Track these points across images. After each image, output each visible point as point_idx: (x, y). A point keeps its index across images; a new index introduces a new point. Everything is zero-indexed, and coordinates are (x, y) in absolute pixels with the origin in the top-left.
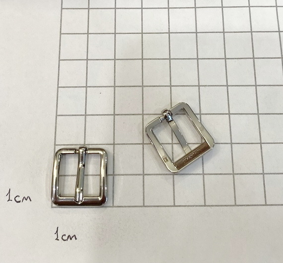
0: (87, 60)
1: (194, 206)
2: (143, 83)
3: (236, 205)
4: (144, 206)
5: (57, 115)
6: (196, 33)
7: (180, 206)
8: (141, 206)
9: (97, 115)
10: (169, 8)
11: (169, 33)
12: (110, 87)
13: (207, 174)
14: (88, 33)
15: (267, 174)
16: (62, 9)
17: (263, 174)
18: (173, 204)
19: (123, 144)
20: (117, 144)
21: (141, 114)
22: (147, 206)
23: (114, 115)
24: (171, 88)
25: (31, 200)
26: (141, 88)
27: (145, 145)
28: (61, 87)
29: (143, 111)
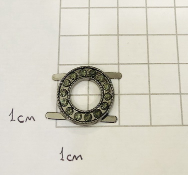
2: (146, 5)
4: (151, 125)
5: (60, 36)
8: (148, 126)
9: (101, 35)
12: (113, 8)
18: (181, 124)
19: (128, 64)
20: (121, 64)
21: (145, 35)
22: (154, 126)
23: (118, 35)
24: (175, 9)
25: (34, 120)
26: (145, 9)
27: (150, 65)
28: (64, 8)
29: (147, 32)
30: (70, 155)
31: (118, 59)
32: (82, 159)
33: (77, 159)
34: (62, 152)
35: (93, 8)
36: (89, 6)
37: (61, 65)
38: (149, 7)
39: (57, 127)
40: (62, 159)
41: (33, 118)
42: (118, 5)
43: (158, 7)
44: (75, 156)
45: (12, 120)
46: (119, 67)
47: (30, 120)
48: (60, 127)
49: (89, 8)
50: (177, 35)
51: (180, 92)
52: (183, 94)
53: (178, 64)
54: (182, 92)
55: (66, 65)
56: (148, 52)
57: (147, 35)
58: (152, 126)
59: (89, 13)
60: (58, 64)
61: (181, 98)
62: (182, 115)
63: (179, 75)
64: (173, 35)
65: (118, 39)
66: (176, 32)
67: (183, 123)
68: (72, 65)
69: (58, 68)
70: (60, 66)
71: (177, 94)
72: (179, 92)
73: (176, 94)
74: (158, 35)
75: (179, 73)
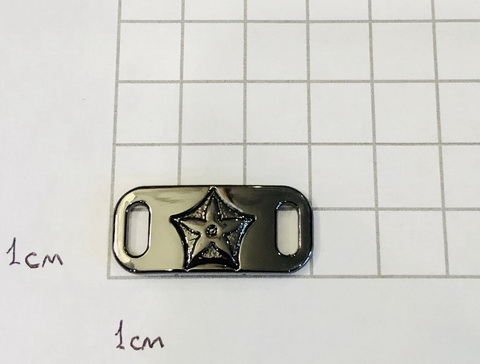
7: (391, 277)
13: (451, 209)
19: (264, 144)
20: (250, 144)
21: (304, 81)
22: (319, 277)
23: (245, 81)
24: (370, 25)
25: (61, 263)
26: (305, 25)
27: (313, 147)
28: (127, 21)
29: (309, 75)
30: (138, 338)
31: (245, 135)
32: (162, 346)
33: (151, 346)
34: (120, 330)
35: (191, 21)
36: (183, 18)
37: (120, 145)
38: (313, 22)
39: (109, 277)
40: (120, 347)
41: (59, 259)
42: (245, 16)
43: (334, 22)
44: (147, 339)
45: (13, 262)
46: (245, 149)
47: (52, 262)
48: (116, 278)
49: (183, 22)
50: (372, 82)
51: (376, 205)
52: (382, 209)
53: (375, 144)
54: (380, 206)
55: (130, 145)
56: (309, 117)
57: (308, 81)
58: (315, 277)
59: (182, 34)
61: (377, 218)
62: (379, 254)
63: (375, 170)
64: (364, 81)
65: (245, 91)
66: (372, 75)
67: (379, 271)
68: (143, 145)
69: (114, 151)
70: (117, 148)
71: (371, 209)
72: (373, 206)
73: (367, 209)
74: (331, 82)
75: (375, 163)
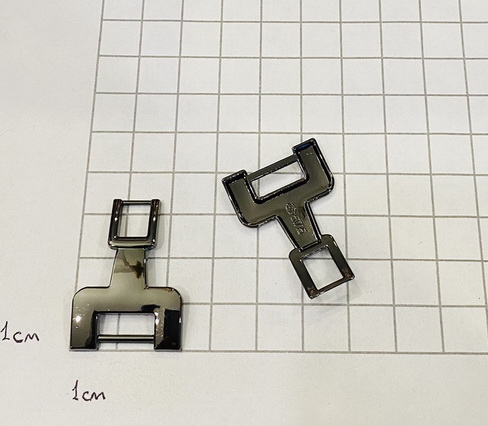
0: (134, 132)
1: (285, 352)
3: (350, 352)
4: (210, 351)
5: (83, 214)
6: (301, 95)
8: (205, 351)
10: (261, 58)
11: (260, 94)
12: (166, 173)
14: (137, 93)
15: (399, 306)
16: (99, 55)
17: (394, 306)
18: (254, 349)
60: (79, 258)
